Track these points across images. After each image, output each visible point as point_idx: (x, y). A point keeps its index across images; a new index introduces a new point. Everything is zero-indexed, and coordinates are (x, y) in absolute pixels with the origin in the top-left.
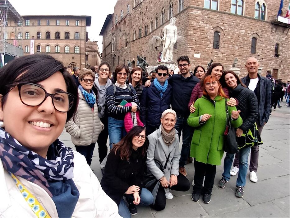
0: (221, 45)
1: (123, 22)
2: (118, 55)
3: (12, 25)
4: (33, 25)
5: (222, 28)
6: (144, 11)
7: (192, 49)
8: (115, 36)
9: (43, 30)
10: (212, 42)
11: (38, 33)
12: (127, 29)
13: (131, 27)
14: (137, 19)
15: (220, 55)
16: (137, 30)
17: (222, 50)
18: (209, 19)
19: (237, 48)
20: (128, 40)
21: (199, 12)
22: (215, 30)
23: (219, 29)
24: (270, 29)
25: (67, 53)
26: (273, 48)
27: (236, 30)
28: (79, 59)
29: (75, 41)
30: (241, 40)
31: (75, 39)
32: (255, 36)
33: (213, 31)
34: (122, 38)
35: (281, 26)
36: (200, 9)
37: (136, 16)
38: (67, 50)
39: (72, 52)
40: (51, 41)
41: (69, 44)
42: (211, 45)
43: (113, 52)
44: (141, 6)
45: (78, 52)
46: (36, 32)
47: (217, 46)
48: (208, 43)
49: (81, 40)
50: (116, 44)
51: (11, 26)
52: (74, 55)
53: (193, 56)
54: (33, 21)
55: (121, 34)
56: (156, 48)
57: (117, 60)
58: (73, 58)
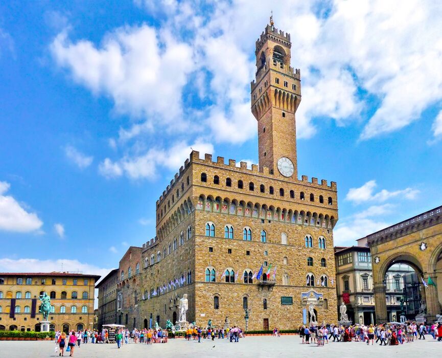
0: (220, 306)
1: (132, 280)
2: (125, 313)
3: (9, 283)
4: (36, 284)
5: (220, 294)
6: (155, 272)
7: (199, 311)
8: (122, 294)
9: (48, 289)
10: (213, 304)
11: (42, 293)
12: (137, 288)
13: (142, 286)
14: (148, 279)
15: (220, 313)
16: (148, 289)
17: (220, 309)
18: (210, 289)
19: (232, 307)
20: (138, 299)
21: (202, 285)
22: (214, 296)
23: (217, 295)
24: (257, 290)
25: (74, 314)
26: (262, 303)
27: (230, 294)
28: (86, 319)
29: (83, 301)
30: (235, 300)
31: (83, 299)
32: (245, 296)
33: (213, 297)
34: (131, 296)
35: (267, 286)
36: (202, 283)
37: (148, 276)
38: (74, 310)
39: (78, 311)
40: (56, 301)
41: (76, 304)
42: (213, 307)
43: (118, 309)
44: (153, 268)
45: (86, 312)
46: (39, 292)
47: (217, 307)
48: (210, 305)
49: (89, 299)
50: (123, 301)
51: (7, 285)
52: (80, 316)
53: (200, 316)
54: (36, 280)
55: (129, 291)
56: (170, 308)
57: (125, 318)
58: (81, 318)
